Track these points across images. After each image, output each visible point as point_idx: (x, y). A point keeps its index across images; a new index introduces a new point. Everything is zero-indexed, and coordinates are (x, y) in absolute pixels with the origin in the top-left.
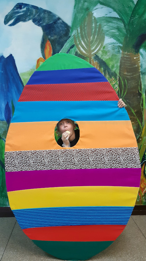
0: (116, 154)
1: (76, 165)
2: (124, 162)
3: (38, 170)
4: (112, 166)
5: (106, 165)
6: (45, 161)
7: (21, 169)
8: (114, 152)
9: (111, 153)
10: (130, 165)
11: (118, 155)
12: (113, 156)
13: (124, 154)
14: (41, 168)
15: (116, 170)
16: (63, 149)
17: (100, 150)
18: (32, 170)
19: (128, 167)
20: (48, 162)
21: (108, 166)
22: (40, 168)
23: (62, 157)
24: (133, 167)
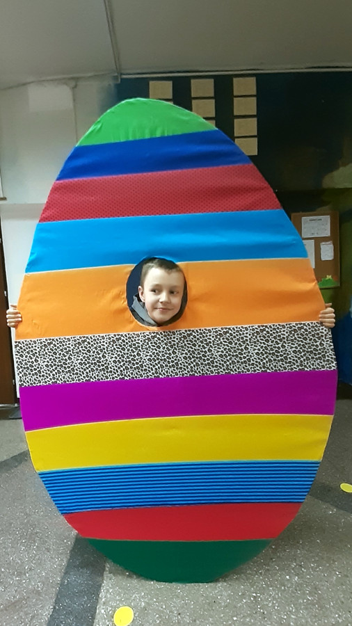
0: (275, 338)
1: (181, 368)
2: (296, 357)
3: (92, 380)
4: (268, 368)
5: (253, 364)
6: (107, 360)
7: (54, 378)
8: (271, 335)
9: (263, 336)
10: (309, 364)
11: (281, 340)
12: (270, 343)
13: (295, 339)
14: (98, 375)
15: (276, 375)
16: (148, 330)
17: (238, 331)
18: (79, 380)
19: (306, 369)
20: (115, 362)
21: (258, 368)
22: (96, 376)
23: (147, 349)
24: (318, 368)
